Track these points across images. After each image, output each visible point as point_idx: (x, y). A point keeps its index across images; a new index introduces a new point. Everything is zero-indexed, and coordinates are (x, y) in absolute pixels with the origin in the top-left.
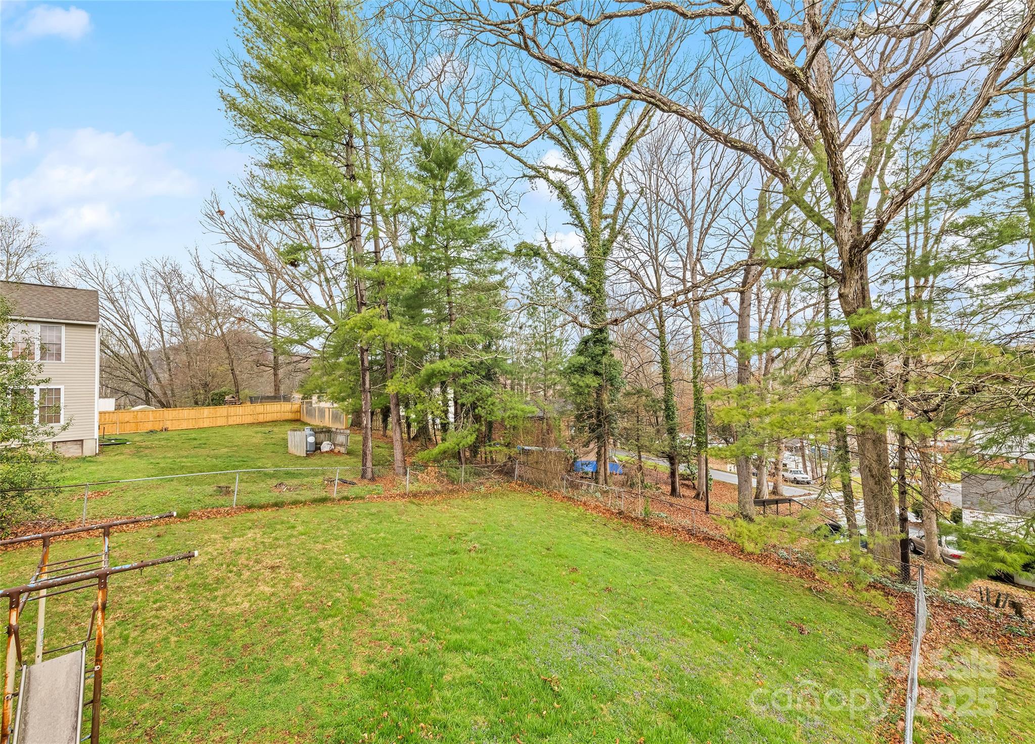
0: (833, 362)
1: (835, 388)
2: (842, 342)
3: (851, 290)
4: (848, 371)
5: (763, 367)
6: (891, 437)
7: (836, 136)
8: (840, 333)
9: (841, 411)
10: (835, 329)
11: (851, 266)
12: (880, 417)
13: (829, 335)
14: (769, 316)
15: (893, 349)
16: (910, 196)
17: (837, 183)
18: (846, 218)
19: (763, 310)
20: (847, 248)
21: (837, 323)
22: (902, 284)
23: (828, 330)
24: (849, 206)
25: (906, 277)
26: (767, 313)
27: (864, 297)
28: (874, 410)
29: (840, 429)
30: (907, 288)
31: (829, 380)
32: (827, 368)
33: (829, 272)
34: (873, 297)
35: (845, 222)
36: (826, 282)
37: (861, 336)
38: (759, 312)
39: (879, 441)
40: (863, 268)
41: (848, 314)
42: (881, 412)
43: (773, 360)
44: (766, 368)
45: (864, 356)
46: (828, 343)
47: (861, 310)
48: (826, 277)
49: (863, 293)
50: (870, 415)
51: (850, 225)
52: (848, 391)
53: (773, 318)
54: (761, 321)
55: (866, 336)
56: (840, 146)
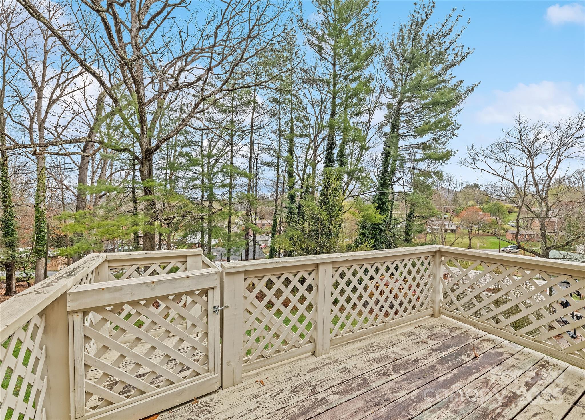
0: (135, 202)
1: (135, 214)
2: (140, 193)
3: (145, 169)
4: (141, 206)
5: (93, 201)
6: (157, 237)
7: (143, 99)
8: (138, 188)
9: (137, 225)
10: (137, 186)
11: (146, 159)
12: (152, 227)
13: (134, 188)
14: (99, 171)
15: (159, 199)
16: (169, 138)
17: (142, 120)
18: (145, 137)
19: (96, 166)
20: (145, 150)
21: (138, 183)
22: (164, 172)
23: (133, 186)
24: (147, 132)
25: (166, 169)
26: (98, 168)
27: (150, 174)
28: (151, 224)
29: (136, 233)
30: (166, 174)
31: (132, 210)
32: (132, 204)
33: (136, 158)
34: (154, 175)
35: (144, 139)
36: (134, 162)
37: (148, 191)
38: (93, 167)
39: (152, 237)
40: (151, 160)
41: (143, 180)
42: (153, 225)
43: (101, 197)
44: (95, 201)
45: (148, 200)
46: (133, 192)
47: (148, 179)
48: (134, 160)
49: (150, 171)
50: (149, 226)
51: (146, 141)
52: (140, 216)
53: (102, 172)
54: (94, 173)
55: (150, 192)
56: (144, 104)
